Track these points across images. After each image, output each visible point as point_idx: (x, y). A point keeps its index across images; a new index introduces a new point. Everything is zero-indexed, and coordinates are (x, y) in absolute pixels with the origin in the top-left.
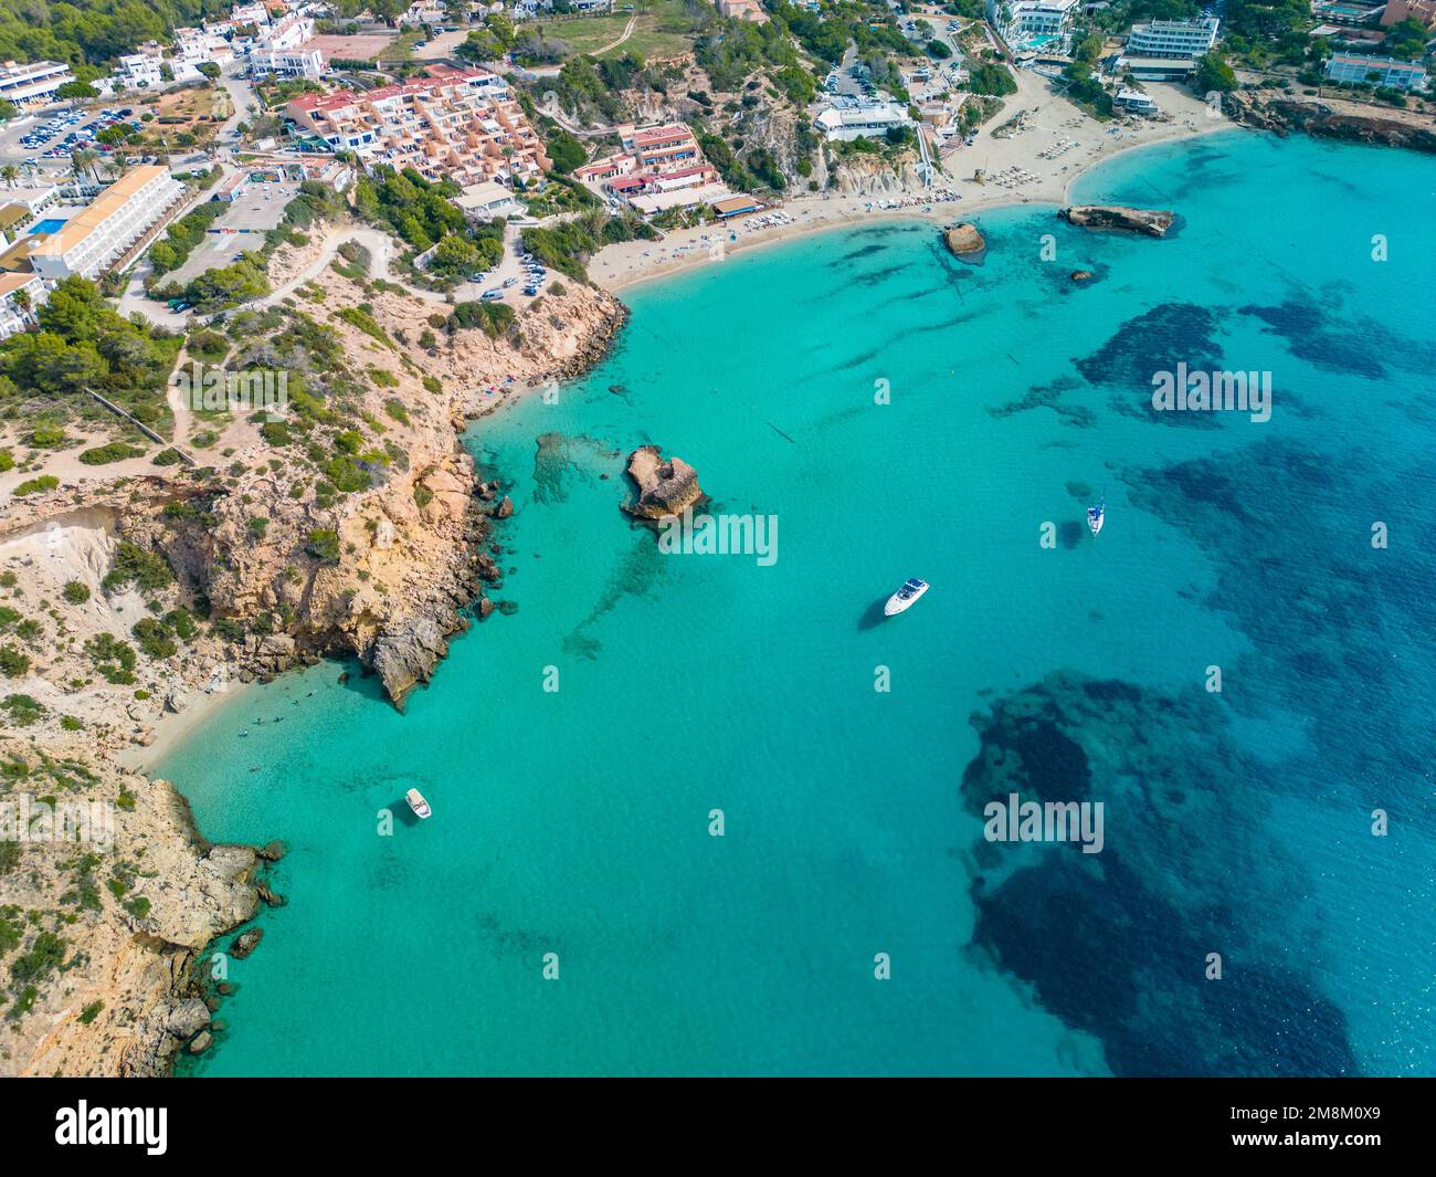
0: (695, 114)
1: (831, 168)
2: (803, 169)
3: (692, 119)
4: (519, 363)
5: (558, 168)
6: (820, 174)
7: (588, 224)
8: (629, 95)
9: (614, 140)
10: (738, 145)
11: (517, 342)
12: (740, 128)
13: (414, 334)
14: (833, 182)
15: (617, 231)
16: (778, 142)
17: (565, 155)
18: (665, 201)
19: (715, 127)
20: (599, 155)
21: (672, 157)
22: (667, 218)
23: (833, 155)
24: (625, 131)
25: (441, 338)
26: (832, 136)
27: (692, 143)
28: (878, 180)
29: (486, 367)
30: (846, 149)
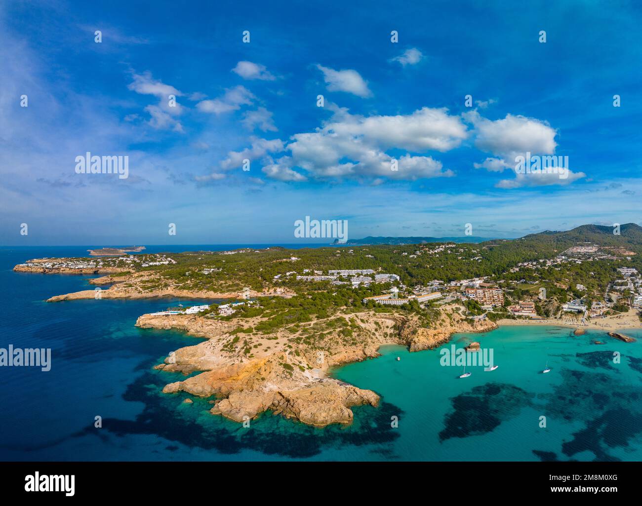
0: (537, 301)
1: (561, 315)
2: (555, 314)
3: (536, 302)
4: (471, 329)
5: (505, 306)
6: (558, 316)
7: (503, 315)
8: (525, 296)
9: (518, 303)
10: (543, 308)
11: (472, 326)
12: (546, 305)
13: (456, 320)
14: (560, 318)
15: (508, 317)
16: (552, 309)
17: (507, 303)
18: (520, 314)
19: (540, 304)
20: (514, 305)
21: (528, 307)
22: (520, 317)
23: (563, 313)
24: (521, 302)
25: (460, 321)
26: (564, 310)
27: (533, 306)
28: (571, 319)
29: (465, 328)
30: (566, 312)
